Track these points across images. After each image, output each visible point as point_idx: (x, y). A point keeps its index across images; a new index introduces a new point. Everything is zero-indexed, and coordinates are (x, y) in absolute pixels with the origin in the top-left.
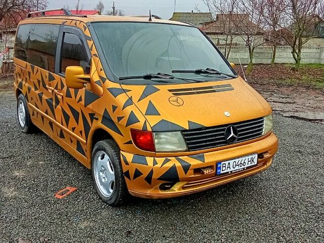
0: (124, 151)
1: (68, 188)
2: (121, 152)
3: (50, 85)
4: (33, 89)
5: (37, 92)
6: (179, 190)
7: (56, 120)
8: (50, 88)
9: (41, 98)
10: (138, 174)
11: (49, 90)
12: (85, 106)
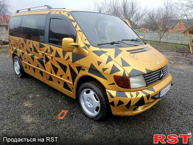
0: (109, 89)
1: (63, 111)
2: (106, 90)
3: (40, 50)
4: (26, 53)
5: (30, 55)
6: (142, 109)
7: (46, 70)
8: (41, 52)
9: (33, 58)
10: (120, 103)
11: (40, 53)
12: (73, 62)
